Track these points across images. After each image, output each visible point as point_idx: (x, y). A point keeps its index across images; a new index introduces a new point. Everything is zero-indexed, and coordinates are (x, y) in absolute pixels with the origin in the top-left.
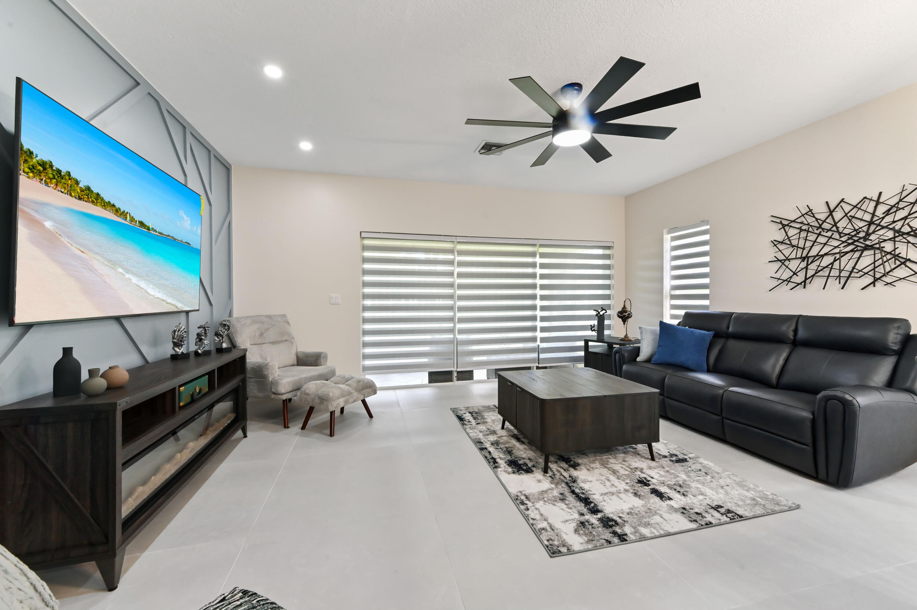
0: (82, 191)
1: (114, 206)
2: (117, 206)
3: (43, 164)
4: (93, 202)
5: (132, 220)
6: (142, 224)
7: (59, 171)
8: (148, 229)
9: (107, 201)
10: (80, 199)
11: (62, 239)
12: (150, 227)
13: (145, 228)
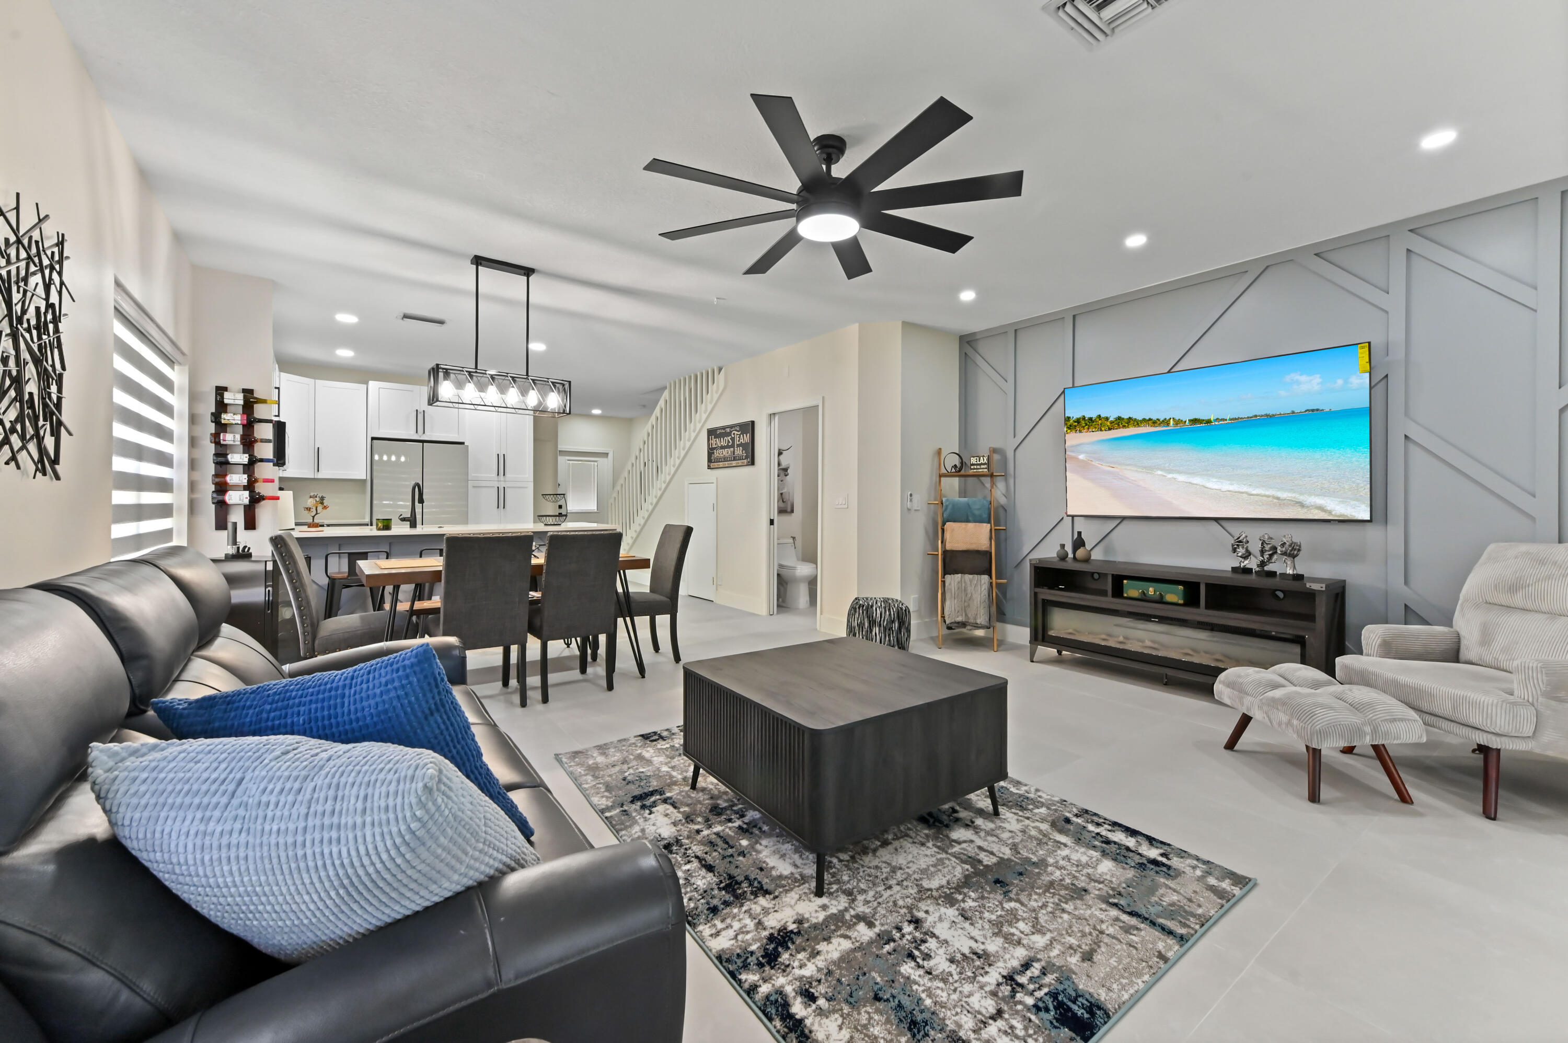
0: (1112, 422)
1: (1150, 419)
2: (1154, 418)
3: (1078, 421)
4: (1124, 426)
5: (1178, 422)
6: (1195, 421)
7: (1091, 419)
8: (1209, 422)
9: (1140, 419)
10: (1110, 429)
11: (1093, 463)
12: (1212, 419)
13: (1201, 423)
